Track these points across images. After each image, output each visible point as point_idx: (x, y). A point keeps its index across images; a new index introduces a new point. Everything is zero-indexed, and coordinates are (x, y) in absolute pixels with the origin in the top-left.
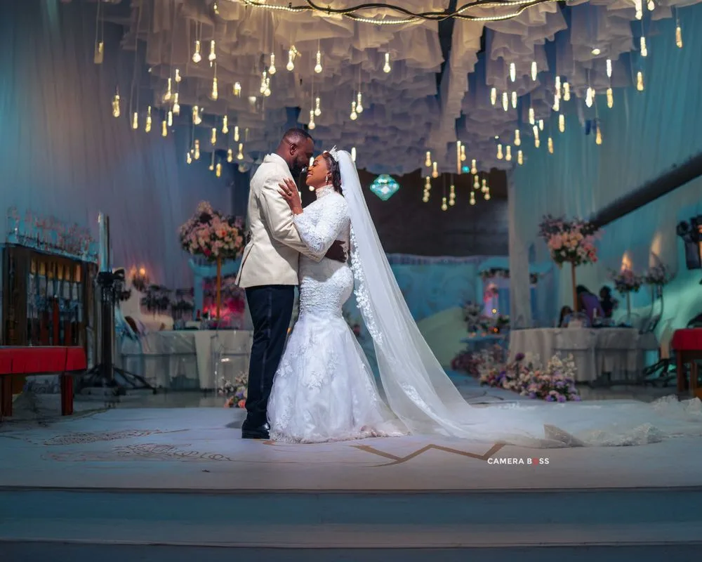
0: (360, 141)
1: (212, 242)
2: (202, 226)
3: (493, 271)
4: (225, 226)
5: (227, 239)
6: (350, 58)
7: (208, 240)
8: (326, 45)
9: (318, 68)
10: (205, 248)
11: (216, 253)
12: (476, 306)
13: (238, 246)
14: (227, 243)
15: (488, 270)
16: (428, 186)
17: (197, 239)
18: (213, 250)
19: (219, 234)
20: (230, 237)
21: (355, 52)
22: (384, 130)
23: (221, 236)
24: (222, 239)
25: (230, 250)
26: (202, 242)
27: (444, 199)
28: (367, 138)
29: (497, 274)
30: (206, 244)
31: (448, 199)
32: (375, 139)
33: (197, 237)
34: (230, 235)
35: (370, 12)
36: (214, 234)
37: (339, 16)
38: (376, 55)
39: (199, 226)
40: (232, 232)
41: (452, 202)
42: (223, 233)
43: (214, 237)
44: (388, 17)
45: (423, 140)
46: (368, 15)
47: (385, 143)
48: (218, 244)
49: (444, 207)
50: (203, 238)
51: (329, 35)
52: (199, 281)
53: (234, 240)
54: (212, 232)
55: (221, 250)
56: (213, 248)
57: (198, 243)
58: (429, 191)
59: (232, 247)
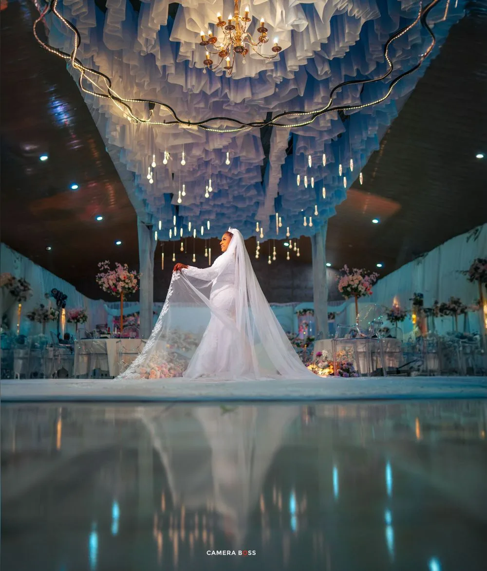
0: (213, 217)
1: (118, 283)
2: (111, 272)
3: (305, 311)
4: (125, 272)
5: (127, 281)
6: (203, 156)
7: (115, 282)
8: (188, 148)
9: (183, 162)
10: (113, 287)
11: (120, 290)
12: (293, 334)
13: (134, 285)
14: (127, 283)
15: (302, 310)
16: (258, 248)
17: (108, 281)
18: (118, 289)
19: (122, 277)
20: (129, 280)
21: (206, 152)
22: (228, 208)
23: (123, 279)
24: (124, 281)
25: (129, 288)
26: (111, 283)
27: (270, 257)
28: (217, 214)
29: (308, 312)
30: (114, 284)
31: (272, 257)
32: (223, 214)
33: (108, 280)
34: (129, 278)
35: (216, 124)
36: (119, 278)
37: (195, 127)
38: (220, 153)
39: (109, 273)
40: (130, 277)
41: (274, 258)
42: (125, 277)
43: (118, 280)
44: (228, 128)
45: (254, 215)
46: (215, 126)
47: (229, 218)
48: (121, 284)
49: (270, 262)
50: (112, 280)
51: (190, 141)
52: (110, 319)
53: (131, 282)
54: (118, 276)
55: (123, 288)
56: (118, 287)
57: (108, 284)
58: (259, 251)
59: (130, 286)
